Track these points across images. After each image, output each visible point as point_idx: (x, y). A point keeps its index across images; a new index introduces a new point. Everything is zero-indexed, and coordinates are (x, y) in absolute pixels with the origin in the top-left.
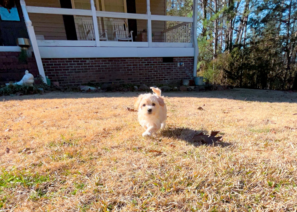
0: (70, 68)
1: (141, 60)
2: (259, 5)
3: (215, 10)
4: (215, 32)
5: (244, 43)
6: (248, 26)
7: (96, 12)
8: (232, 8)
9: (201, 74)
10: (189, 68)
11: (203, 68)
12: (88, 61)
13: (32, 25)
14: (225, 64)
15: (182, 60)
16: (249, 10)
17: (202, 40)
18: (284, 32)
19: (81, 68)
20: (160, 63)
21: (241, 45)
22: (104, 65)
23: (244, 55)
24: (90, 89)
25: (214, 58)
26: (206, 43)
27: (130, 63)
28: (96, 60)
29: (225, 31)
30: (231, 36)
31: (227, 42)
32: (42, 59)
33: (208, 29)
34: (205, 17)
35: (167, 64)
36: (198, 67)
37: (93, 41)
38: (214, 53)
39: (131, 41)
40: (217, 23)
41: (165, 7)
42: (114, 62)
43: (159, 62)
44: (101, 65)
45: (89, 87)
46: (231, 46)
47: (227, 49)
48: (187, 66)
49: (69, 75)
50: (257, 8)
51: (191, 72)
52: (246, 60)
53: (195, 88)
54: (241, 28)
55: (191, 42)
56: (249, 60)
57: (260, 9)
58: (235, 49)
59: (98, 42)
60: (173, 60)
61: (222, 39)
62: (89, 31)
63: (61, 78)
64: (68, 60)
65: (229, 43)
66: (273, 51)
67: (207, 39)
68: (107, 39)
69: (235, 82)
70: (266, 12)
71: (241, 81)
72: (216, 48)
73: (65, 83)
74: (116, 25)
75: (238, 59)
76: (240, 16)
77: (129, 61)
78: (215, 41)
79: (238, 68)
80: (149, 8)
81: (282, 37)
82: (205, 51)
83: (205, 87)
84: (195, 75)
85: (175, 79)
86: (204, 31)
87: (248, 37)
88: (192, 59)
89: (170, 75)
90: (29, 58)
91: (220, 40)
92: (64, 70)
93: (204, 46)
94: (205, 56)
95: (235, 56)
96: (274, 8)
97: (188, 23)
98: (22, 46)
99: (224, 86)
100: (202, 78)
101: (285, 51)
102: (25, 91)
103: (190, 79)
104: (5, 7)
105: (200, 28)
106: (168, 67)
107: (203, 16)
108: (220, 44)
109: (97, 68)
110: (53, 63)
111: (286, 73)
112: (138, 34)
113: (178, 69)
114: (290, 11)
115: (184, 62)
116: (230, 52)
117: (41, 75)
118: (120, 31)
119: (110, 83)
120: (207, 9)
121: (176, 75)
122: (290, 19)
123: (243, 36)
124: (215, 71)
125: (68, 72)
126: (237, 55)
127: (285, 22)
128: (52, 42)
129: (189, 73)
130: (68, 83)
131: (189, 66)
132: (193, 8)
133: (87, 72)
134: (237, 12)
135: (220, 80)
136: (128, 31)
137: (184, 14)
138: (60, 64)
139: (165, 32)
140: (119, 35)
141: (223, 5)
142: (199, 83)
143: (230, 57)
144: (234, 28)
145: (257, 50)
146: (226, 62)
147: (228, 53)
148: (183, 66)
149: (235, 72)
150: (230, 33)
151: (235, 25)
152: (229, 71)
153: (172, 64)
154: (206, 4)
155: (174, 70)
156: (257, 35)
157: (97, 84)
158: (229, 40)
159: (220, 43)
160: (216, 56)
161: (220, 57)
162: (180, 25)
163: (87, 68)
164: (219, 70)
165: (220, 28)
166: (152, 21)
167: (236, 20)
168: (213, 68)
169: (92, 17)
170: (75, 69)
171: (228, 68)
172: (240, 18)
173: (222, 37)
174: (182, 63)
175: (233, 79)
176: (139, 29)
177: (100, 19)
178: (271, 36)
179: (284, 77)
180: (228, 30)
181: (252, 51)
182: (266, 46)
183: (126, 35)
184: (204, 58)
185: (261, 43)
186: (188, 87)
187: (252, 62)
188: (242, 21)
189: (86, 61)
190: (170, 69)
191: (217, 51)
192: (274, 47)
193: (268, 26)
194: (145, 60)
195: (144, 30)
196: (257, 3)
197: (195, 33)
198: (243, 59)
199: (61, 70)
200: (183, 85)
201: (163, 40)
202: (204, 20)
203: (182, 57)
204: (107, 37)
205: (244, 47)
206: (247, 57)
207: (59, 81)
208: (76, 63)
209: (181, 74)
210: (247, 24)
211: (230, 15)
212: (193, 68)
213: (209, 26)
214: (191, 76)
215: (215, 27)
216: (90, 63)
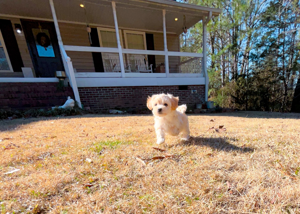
0: (99, 95)
1: (161, 88)
2: (259, 43)
3: (221, 46)
4: (222, 65)
5: (248, 74)
6: (250, 60)
7: (122, 50)
8: (235, 45)
9: (211, 99)
10: (202, 94)
11: (213, 95)
12: (115, 90)
13: (71, 61)
14: (232, 92)
15: (195, 88)
16: (250, 47)
17: (211, 71)
18: (280, 64)
19: (109, 95)
20: (177, 91)
21: (244, 75)
22: (128, 92)
23: (248, 83)
24: (117, 112)
25: (222, 86)
26: (215, 74)
27: (151, 91)
28: (122, 88)
29: (231, 64)
30: (236, 67)
31: (233, 73)
32: (78, 88)
33: (216, 62)
34: (213, 52)
35: (182, 91)
36: (209, 94)
37: (118, 73)
38: (222, 81)
39: (150, 72)
40: (224, 57)
41: (179, 45)
42: (137, 90)
43: (175, 90)
44: (126, 93)
45: (117, 111)
46: (236, 76)
47: (233, 78)
48: (199, 93)
49: (99, 101)
50: (256, 45)
51: (203, 98)
52: (249, 88)
53: (207, 111)
54: (244, 61)
55: (202, 73)
56: (252, 87)
57: (259, 46)
58: (240, 79)
59: (123, 74)
60: (187, 88)
61: (229, 70)
62: (115, 65)
63: (92, 104)
64: (98, 89)
65: (235, 73)
66: (272, 80)
67: (215, 70)
68: (130, 71)
69: (242, 106)
70: (264, 48)
71: (247, 105)
72: (224, 78)
73: (95, 108)
74: (137, 59)
75: (243, 87)
76: (243, 52)
77: (150, 89)
78: (222, 72)
79: (243, 94)
80: (166, 46)
81: (278, 68)
82: (214, 80)
83: (216, 110)
84: (206, 100)
85: (190, 103)
86: (213, 64)
87: (251, 69)
88: (203, 87)
89: (185, 100)
90: (66, 88)
91: (227, 71)
92: (94, 97)
93: (213, 76)
94: (215, 84)
95: (240, 84)
96: (270, 45)
97: (199, 58)
98: (59, 78)
99: (232, 109)
100: (212, 102)
101: (282, 80)
102: (68, 113)
103: (202, 104)
104: (42, 46)
105: (209, 61)
106: (184, 94)
107: (211, 51)
108: (227, 75)
109: (123, 95)
110: (85, 92)
111: (285, 98)
112: (156, 67)
113: (192, 96)
114: (284, 47)
115: (197, 89)
116: (236, 81)
117: (77, 101)
118: (141, 65)
119: (134, 107)
120: (215, 46)
121: (190, 100)
122: (284, 54)
123: (247, 68)
124: (224, 97)
125: (98, 99)
126: (242, 83)
127: (280, 56)
128: (84, 74)
129: (202, 99)
130: (97, 108)
131: (201, 93)
132: (203, 45)
133: (114, 98)
134: (239, 48)
135: (229, 105)
136: (148, 65)
137: (195, 50)
138: (91, 92)
139: (180, 65)
140: (140, 68)
141: (228, 43)
142: (210, 106)
143: (236, 85)
144: (239, 61)
145: (259, 79)
146: (233, 90)
147: (235, 82)
148: (196, 92)
149: (241, 98)
150: (235, 65)
151: (239, 58)
152: (236, 97)
153: (187, 91)
154: (213, 42)
155: (188, 96)
156: (258, 67)
157: (123, 108)
158: (235, 71)
159: (227, 73)
160: (224, 84)
161: (228, 85)
162: (192, 59)
163: (114, 95)
164: (227, 96)
165: (226, 62)
166: (169, 56)
167: (239, 55)
168: (222, 95)
169: (118, 53)
170: (104, 96)
171: (235, 94)
172: (243, 53)
173: (228, 69)
174: (195, 91)
175: (240, 103)
176: (157, 63)
177: (124, 55)
178: (269, 68)
179: (283, 102)
180: (233, 63)
181: (255, 80)
182: (266, 75)
183: (146, 68)
184: (214, 86)
185: (261, 73)
186: (201, 110)
187: (255, 89)
188: (245, 56)
189: (113, 90)
190: (185, 95)
191: (225, 80)
192: (273, 76)
193: (266, 60)
194: (163, 88)
195: (162, 64)
196: (256, 41)
197: (205, 65)
198: (247, 86)
199: (92, 97)
200: (196, 108)
201: (178, 72)
202: (212, 55)
203: (195, 85)
204: (130, 69)
205: (247, 77)
206: (251, 85)
207: (89, 106)
208: (105, 91)
209: (195, 100)
210: (249, 59)
211: (234, 51)
212: (205, 94)
213: (217, 59)
214: (203, 101)
215: (222, 61)
216: (117, 91)
